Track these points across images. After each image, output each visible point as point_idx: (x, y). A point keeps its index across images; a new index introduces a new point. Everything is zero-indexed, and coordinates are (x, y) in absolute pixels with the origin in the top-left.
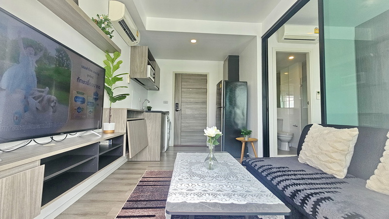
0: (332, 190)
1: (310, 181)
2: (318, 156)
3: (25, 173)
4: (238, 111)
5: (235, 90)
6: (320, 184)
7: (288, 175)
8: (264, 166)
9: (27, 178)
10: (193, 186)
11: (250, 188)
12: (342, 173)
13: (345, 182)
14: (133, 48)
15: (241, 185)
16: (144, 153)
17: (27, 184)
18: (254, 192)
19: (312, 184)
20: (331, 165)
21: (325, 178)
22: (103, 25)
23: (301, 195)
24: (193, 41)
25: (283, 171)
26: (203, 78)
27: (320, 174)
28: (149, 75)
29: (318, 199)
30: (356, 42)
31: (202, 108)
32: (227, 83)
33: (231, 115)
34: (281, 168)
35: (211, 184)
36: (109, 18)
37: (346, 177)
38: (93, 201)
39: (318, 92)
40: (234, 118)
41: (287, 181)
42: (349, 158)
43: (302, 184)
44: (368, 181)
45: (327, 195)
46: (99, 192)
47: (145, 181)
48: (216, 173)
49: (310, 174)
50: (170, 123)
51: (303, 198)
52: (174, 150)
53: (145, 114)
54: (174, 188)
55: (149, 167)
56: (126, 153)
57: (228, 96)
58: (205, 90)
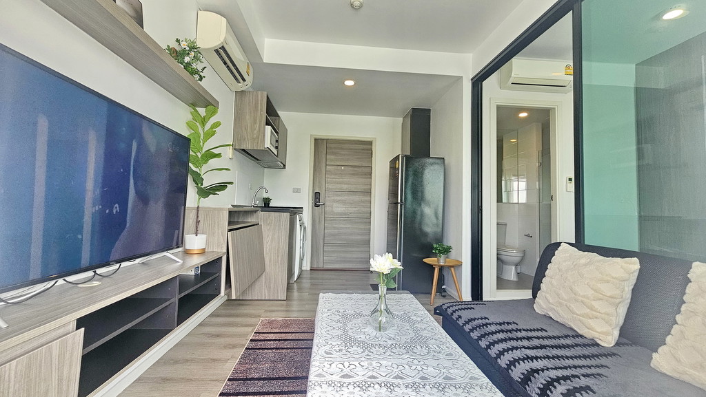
0: (593, 371)
1: (555, 352)
2: (568, 304)
3: (50, 349)
4: (428, 211)
5: (422, 174)
6: (572, 358)
7: (517, 339)
8: (474, 319)
9: (53, 356)
10: (352, 367)
11: (451, 371)
12: (609, 338)
13: (614, 354)
14: (240, 94)
15: (435, 365)
16: (257, 286)
17: (53, 366)
18: (458, 380)
19: (558, 357)
20: (591, 323)
21: (580, 345)
22: (187, 59)
23: (540, 380)
24: (349, 83)
25: (509, 331)
26: (364, 149)
27: (573, 337)
28: (268, 144)
29: (568, 390)
30: (638, 90)
31: (363, 202)
32: (408, 160)
33: (415, 218)
34: (504, 323)
35: (383, 362)
36: (199, 44)
37: (617, 344)
38: (166, 380)
39: (570, 180)
40: (420, 224)
41: (514, 351)
42: (623, 311)
43: (540, 358)
44: (655, 355)
45: (584, 382)
46: (176, 362)
47: (260, 340)
48: (390, 338)
49: (554, 337)
50: (305, 228)
51: (542, 386)
52: (311, 279)
53: (261, 214)
54: (317, 373)
55: (266, 311)
56: (226, 289)
57: (410, 183)
58: (368, 170)
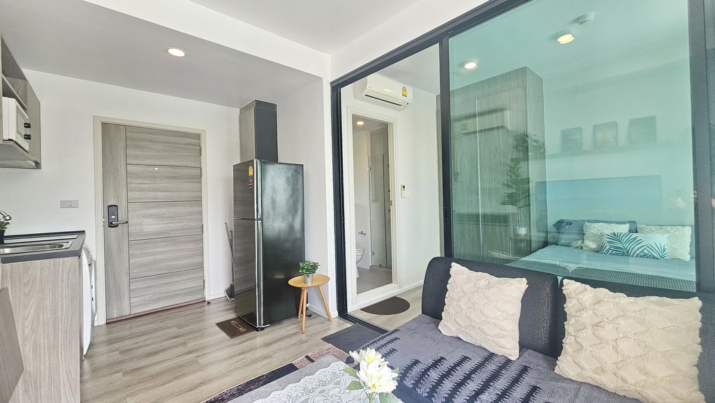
2: (481, 327)
6: (511, 387)
8: (409, 368)
13: (526, 367)
20: (503, 341)
21: (502, 367)
24: (176, 52)
25: (448, 373)
26: (191, 143)
27: (490, 357)
31: (189, 214)
34: (437, 363)
39: (404, 187)
49: (481, 365)
58: (196, 172)
